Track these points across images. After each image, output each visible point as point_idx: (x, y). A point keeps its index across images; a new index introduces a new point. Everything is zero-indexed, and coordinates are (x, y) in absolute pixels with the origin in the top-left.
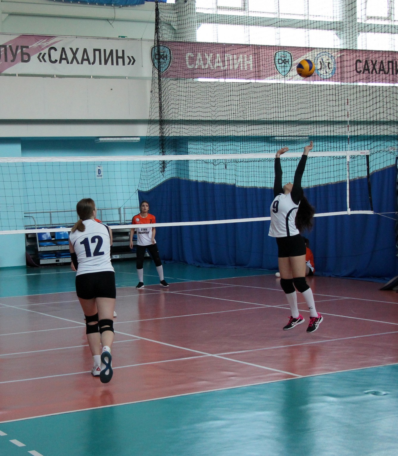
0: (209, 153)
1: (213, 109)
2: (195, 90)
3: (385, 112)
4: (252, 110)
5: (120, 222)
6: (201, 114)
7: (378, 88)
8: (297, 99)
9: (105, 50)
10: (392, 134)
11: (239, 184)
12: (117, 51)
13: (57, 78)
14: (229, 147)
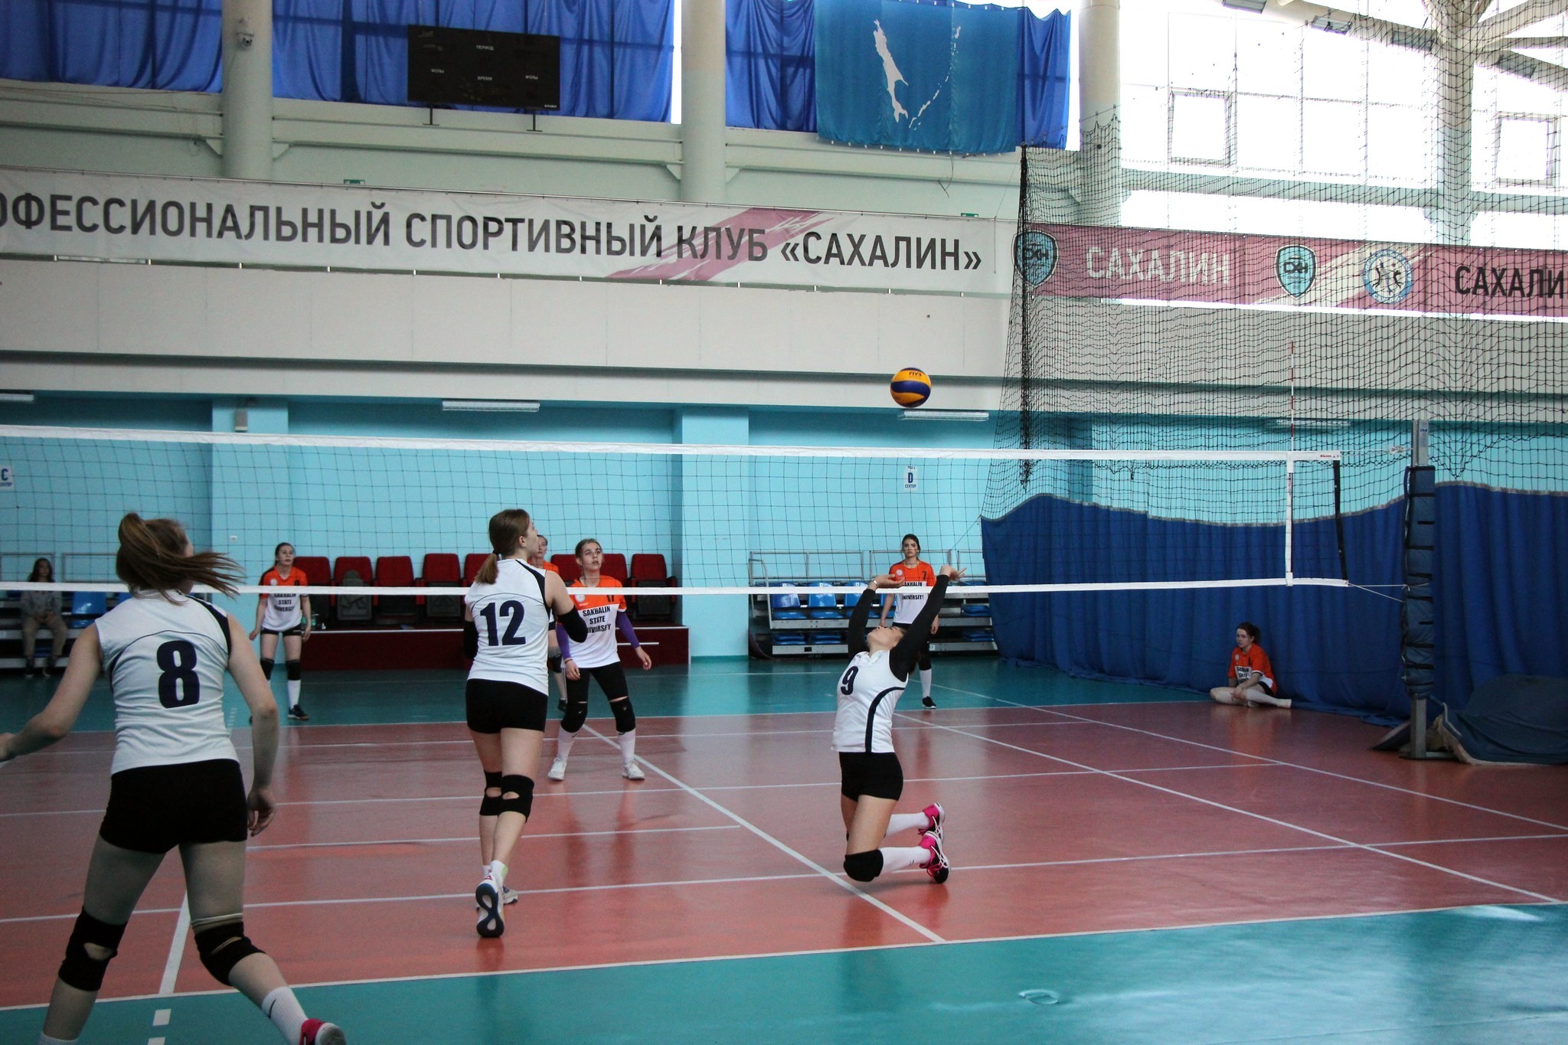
0: (1104, 447)
1: (1114, 358)
2: (1084, 319)
3: (1423, 372)
4: (1180, 363)
6: (1092, 368)
7: (1409, 322)
8: (1260, 341)
9: (919, 240)
10: (1435, 419)
11: (1153, 513)
12: (943, 241)
13: (819, 292)
14: (1138, 437)
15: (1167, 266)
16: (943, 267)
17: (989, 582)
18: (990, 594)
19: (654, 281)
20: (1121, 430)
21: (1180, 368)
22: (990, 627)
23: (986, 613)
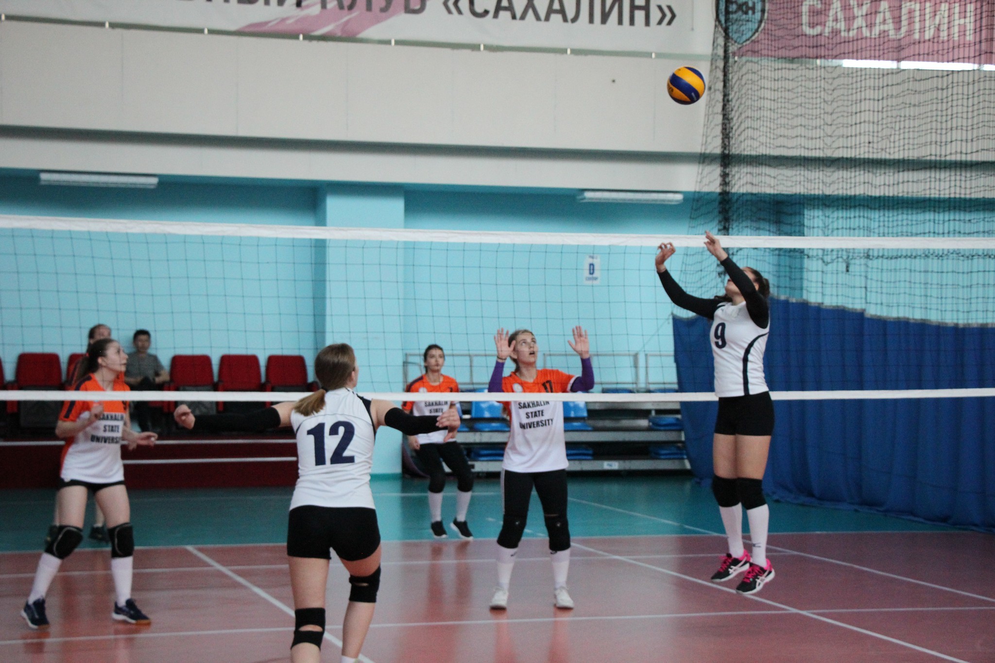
0: (816, 234)
1: (829, 130)
2: (794, 84)
4: (906, 135)
5: (634, 386)
6: (803, 142)
11: (873, 311)
14: (855, 223)
15: (898, 21)
16: (632, 22)
17: (681, 389)
18: (683, 404)
19: (294, 36)
20: (835, 214)
21: (906, 141)
22: (681, 442)
23: (678, 427)
